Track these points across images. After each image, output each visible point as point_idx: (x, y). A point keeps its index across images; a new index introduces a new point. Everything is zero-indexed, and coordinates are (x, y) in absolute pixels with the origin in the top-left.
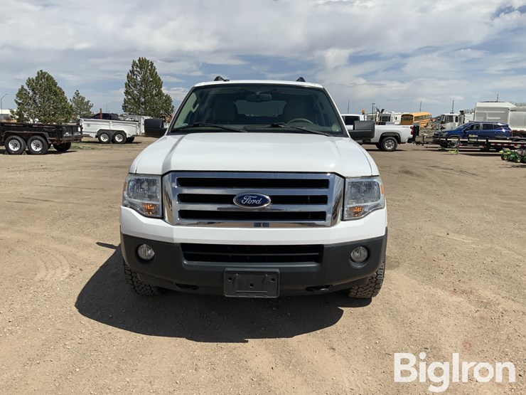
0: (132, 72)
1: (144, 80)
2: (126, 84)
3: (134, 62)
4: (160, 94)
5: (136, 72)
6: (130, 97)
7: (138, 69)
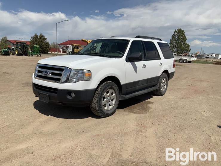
0: (174, 35)
1: (179, 38)
2: (171, 40)
3: (176, 31)
4: (185, 44)
5: (176, 35)
6: (171, 45)
7: (177, 34)
